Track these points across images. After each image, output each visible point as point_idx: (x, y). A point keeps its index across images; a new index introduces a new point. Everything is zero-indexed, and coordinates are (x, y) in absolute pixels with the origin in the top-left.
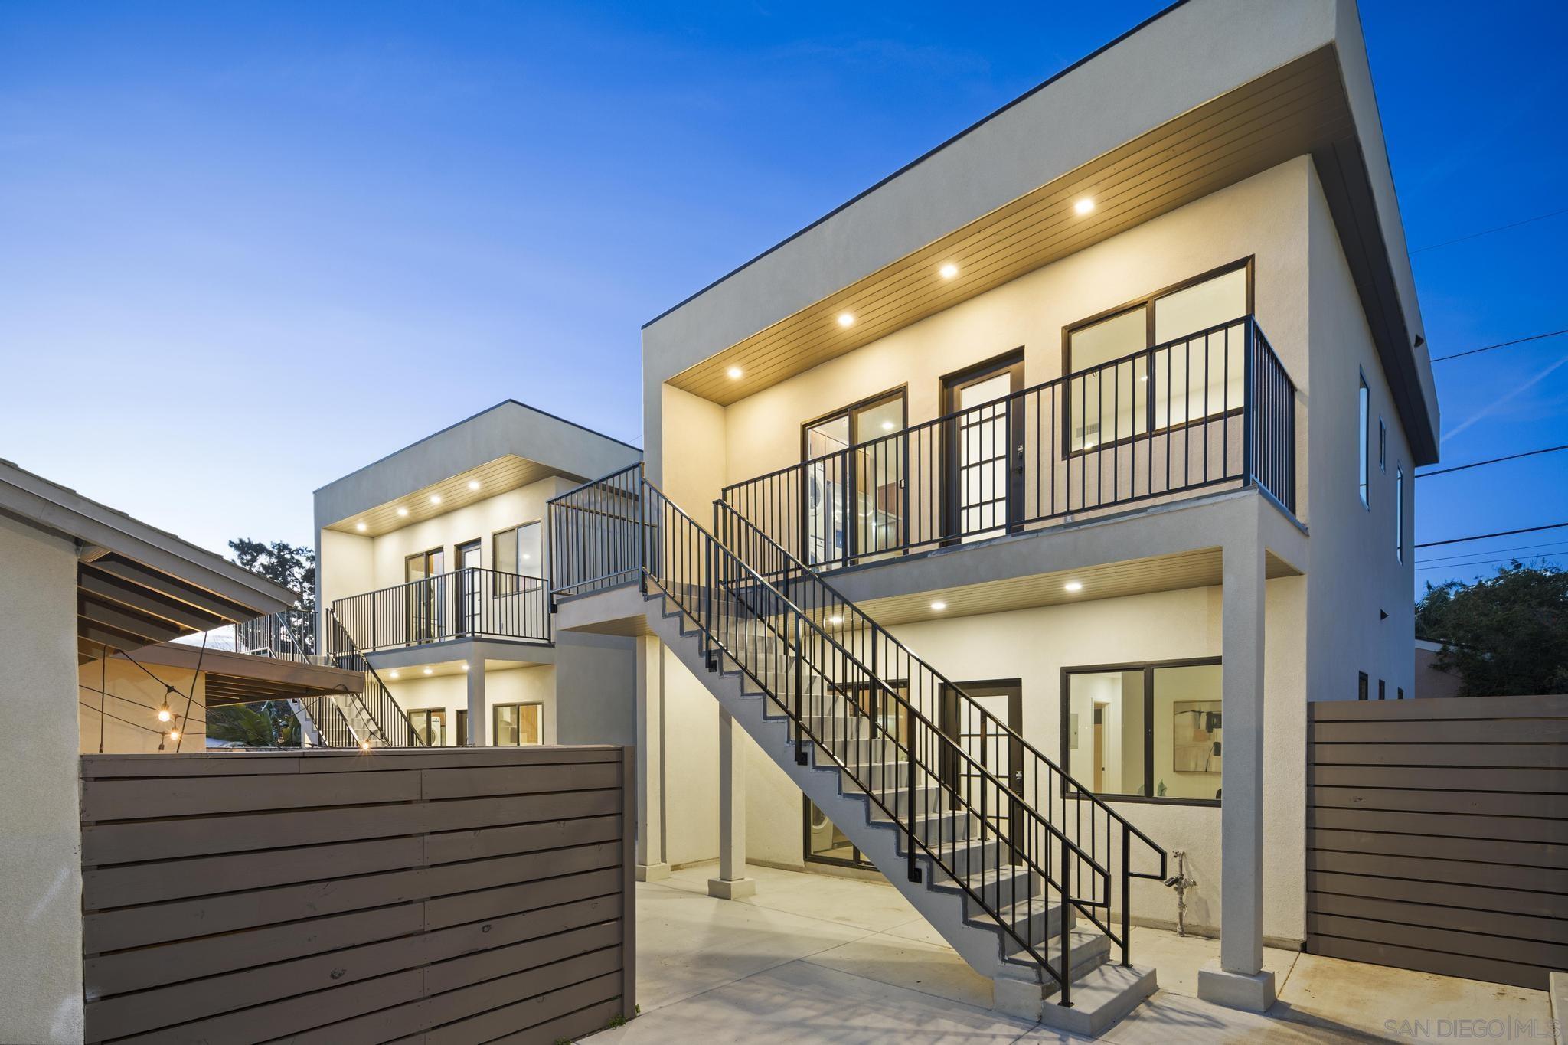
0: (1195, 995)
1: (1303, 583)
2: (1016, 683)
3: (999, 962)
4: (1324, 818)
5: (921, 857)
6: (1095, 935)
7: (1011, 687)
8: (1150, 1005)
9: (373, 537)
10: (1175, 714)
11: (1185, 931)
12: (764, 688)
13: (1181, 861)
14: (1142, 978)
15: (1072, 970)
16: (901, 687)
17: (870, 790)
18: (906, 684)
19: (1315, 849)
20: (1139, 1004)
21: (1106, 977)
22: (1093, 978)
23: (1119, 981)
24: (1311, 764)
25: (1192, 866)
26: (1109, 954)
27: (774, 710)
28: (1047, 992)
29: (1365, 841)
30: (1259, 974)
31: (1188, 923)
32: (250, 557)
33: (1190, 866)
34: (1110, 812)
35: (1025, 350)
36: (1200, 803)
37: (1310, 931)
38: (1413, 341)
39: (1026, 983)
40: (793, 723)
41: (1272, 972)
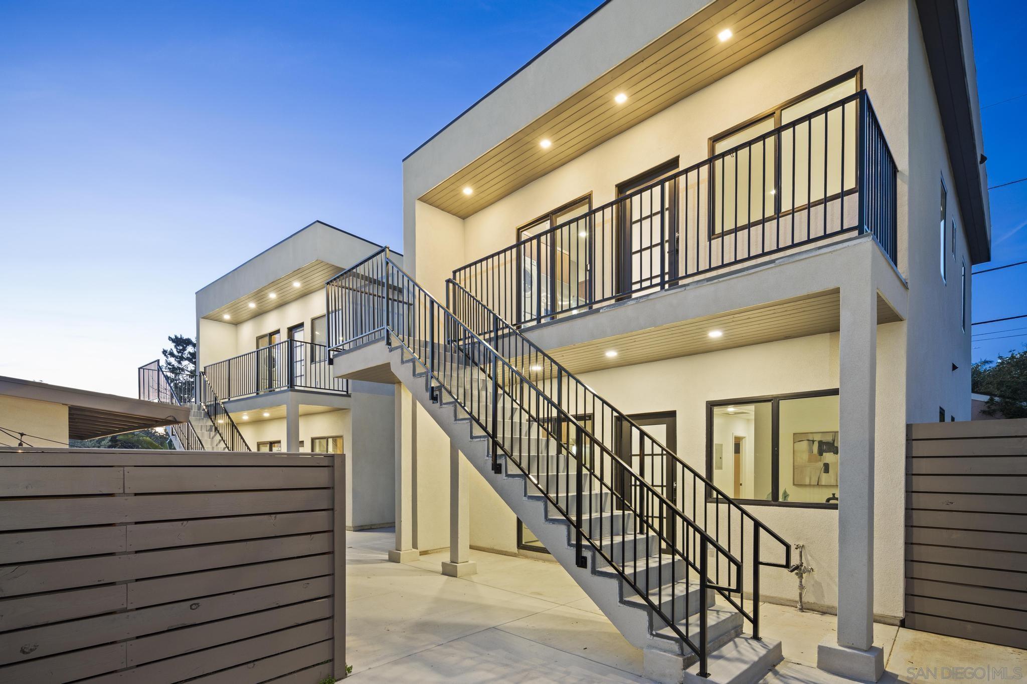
0: (815, 665)
1: (903, 327)
2: (672, 414)
3: (648, 636)
4: (920, 518)
5: (586, 547)
6: (730, 612)
7: (668, 417)
8: (776, 673)
9: (236, 324)
10: (794, 443)
11: (804, 608)
12: (470, 414)
13: (801, 552)
14: (769, 650)
15: (710, 642)
16: (587, 420)
17: (548, 493)
18: (591, 417)
19: (912, 544)
20: (768, 673)
21: (739, 648)
22: (728, 650)
23: (751, 652)
24: (909, 474)
25: (810, 556)
26: (742, 628)
27: (478, 431)
28: (688, 664)
29: (956, 537)
30: (871, 649)
31: (806, 601)
32: (182, 348)
33: (808, 556)
34: (744, 512)
35: (680, 159)
36: (816, 506)
37: (909, 610)
38: (979, 159)
39: (670, 655)
40: (491, 440)
41: (881, 648)
